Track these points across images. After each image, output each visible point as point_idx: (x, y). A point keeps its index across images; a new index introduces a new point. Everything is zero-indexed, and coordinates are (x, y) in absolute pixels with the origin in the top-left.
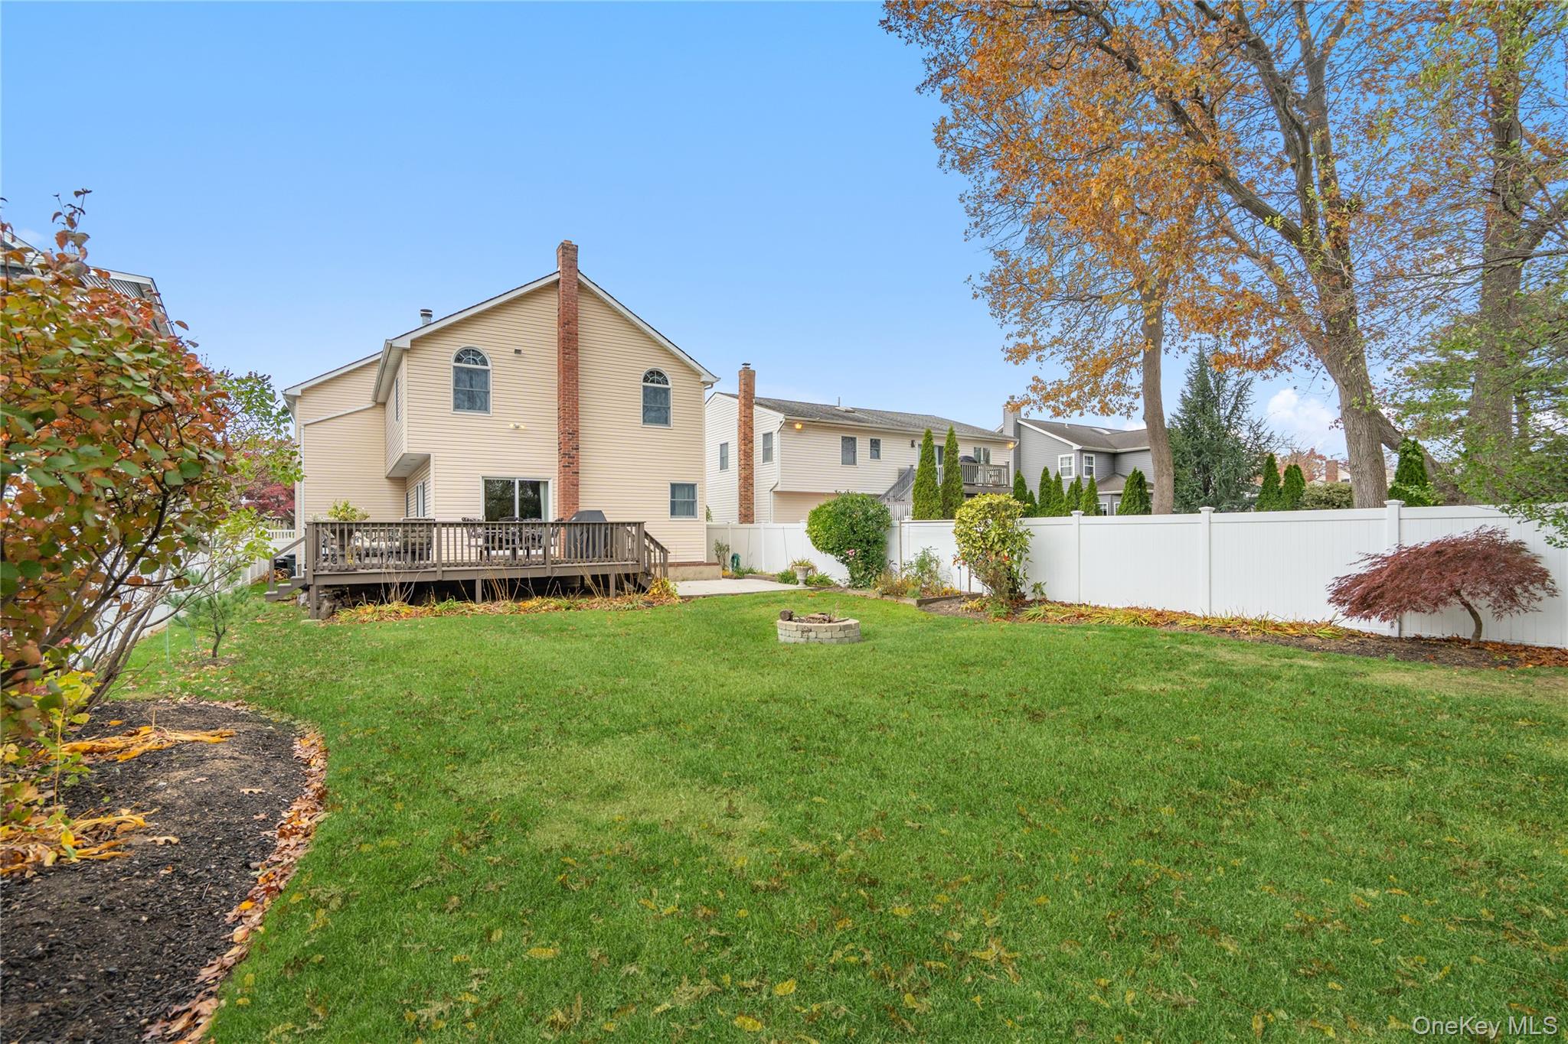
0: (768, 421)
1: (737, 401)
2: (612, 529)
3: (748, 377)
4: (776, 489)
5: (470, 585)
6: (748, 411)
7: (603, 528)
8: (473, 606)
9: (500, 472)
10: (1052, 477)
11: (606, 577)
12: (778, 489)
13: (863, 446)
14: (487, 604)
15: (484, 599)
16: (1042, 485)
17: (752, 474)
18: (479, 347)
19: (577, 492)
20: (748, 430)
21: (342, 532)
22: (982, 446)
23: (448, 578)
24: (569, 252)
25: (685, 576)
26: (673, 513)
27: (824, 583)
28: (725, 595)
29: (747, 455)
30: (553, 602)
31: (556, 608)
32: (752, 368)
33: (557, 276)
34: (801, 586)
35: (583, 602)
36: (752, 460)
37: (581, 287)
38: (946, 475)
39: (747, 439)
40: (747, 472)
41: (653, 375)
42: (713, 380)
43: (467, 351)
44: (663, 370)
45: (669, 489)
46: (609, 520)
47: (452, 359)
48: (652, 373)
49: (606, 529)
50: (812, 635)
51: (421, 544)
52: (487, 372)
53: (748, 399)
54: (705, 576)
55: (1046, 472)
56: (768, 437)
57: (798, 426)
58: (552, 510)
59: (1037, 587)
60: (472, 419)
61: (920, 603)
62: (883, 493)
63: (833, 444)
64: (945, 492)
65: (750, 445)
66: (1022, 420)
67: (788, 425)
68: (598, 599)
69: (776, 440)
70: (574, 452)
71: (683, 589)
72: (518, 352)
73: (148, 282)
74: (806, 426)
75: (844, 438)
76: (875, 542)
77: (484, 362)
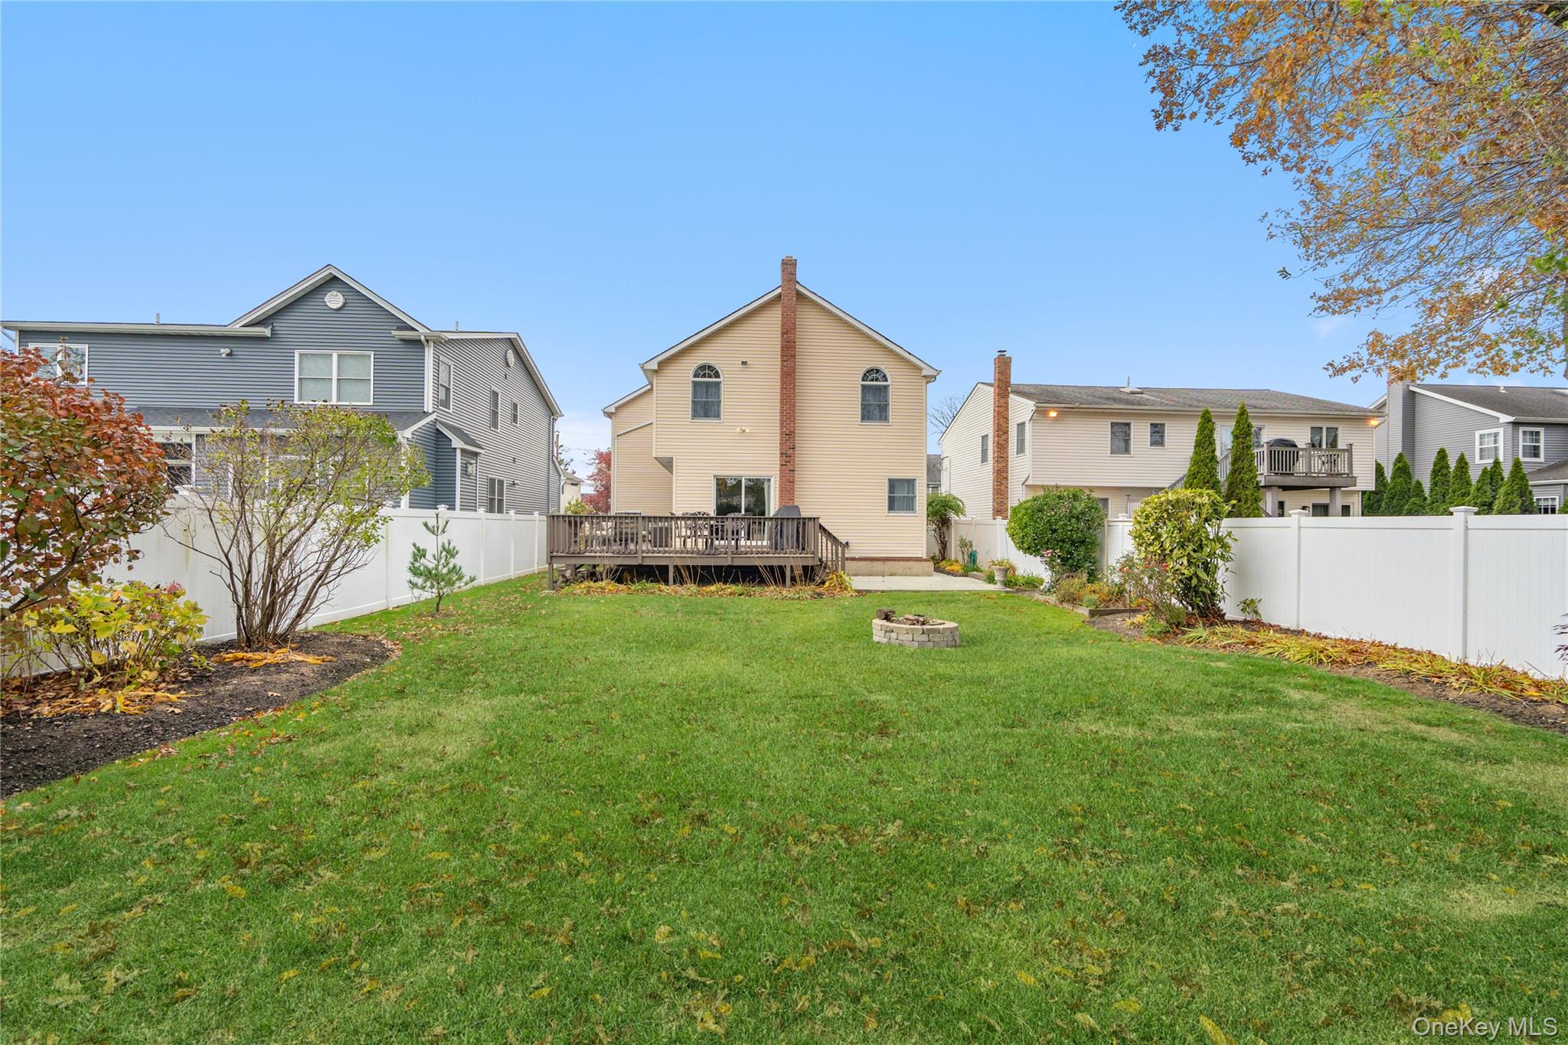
0: (1021, 409)
1: (992, 389)
2: (804, 523)
3: (1003, 364)
4: (1028, 483)
5: (664, 569)
6: (1002, 401)
7: (796, 522)
8: (663, 587)
9: (730, 472)
10: (1452, 463)
11: (782, 569)
12: (1029, 482)
13: (1140, 432)
14: (677, 587)
15: (675, 582)
16: (1435, 473)
17: (1006, 466)
18: (712, 363)
19: (793, 488)
20: (1002, 421)
21: (576, 522)
22: (1325, 425)
23: (647, 562)
24: (789, 267)
25: (893, 571)
26: (891, 508)
27: (1032, 584)
28: (918, 592)
29: (1002, 447)
30: (733, 588)
31: (731, 594)
32: (1007, 354)
33: (779, 291)
34: (998, 587)
35: (757, 589)
36: (1007, 452)
37: (800, 296)
38: (1233, 464)
39: (1001, 429)
40: (1001, 465)
41: (872, 373)
42: (935, 373)
43: (703, 367)
44: (882, 367)
45: (887, 484)
46: (804, 515)
47: (692, 373)
48: (870, 371)
49: (799, 523)
50: (893, 635)
51: (632, 534)
52: (719, 383)
53: (1004, 386)
54: (914, 571)
55: (1442, 455)
56: (1021, 426)
57: (1053, 414)
58: (773, 507)
59: (1249, 605)
60: (706, 425)
61: (1092, 614)
62: (1166, 485)
63: (1100, 432)
64: (1231, 484)
65: (1004, 437)
66: (1419, 386)
67: (1041, 412)
68: (772, 588)
69: (1028, 428)
70: (791, 451)
71: (858, 583)
72: (744, 363)
73: (515, 336)
74: (1064, 413)
75: (1113, 425)
76: (1083, 542)
77: (717, 375)
